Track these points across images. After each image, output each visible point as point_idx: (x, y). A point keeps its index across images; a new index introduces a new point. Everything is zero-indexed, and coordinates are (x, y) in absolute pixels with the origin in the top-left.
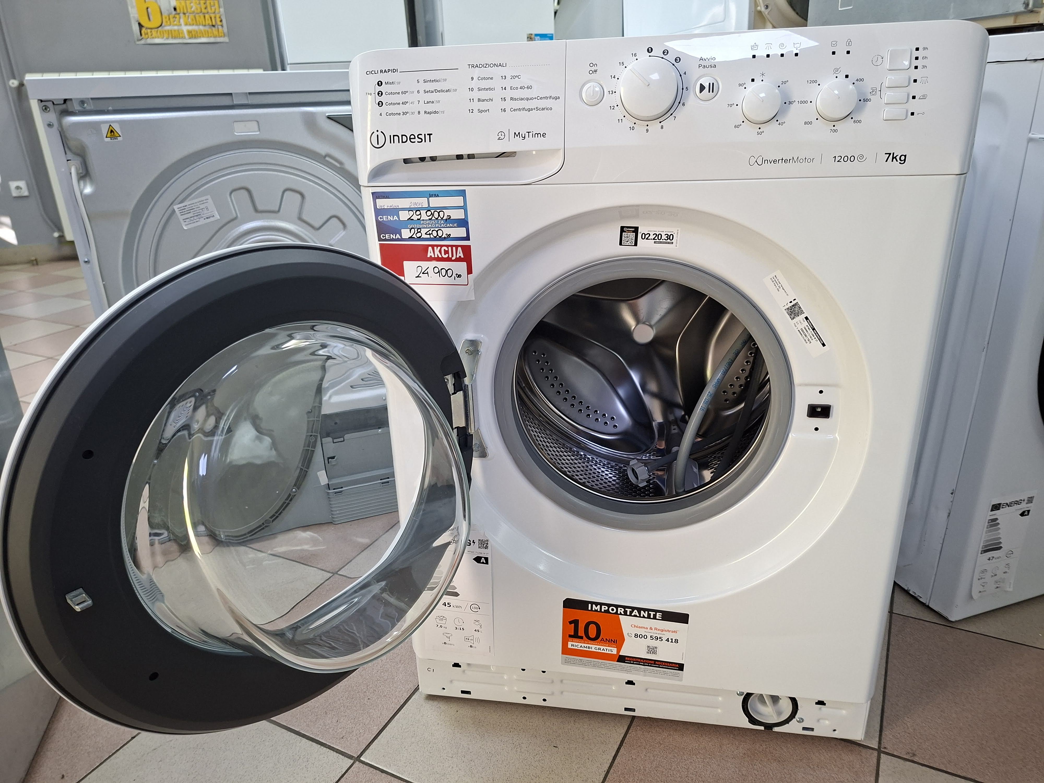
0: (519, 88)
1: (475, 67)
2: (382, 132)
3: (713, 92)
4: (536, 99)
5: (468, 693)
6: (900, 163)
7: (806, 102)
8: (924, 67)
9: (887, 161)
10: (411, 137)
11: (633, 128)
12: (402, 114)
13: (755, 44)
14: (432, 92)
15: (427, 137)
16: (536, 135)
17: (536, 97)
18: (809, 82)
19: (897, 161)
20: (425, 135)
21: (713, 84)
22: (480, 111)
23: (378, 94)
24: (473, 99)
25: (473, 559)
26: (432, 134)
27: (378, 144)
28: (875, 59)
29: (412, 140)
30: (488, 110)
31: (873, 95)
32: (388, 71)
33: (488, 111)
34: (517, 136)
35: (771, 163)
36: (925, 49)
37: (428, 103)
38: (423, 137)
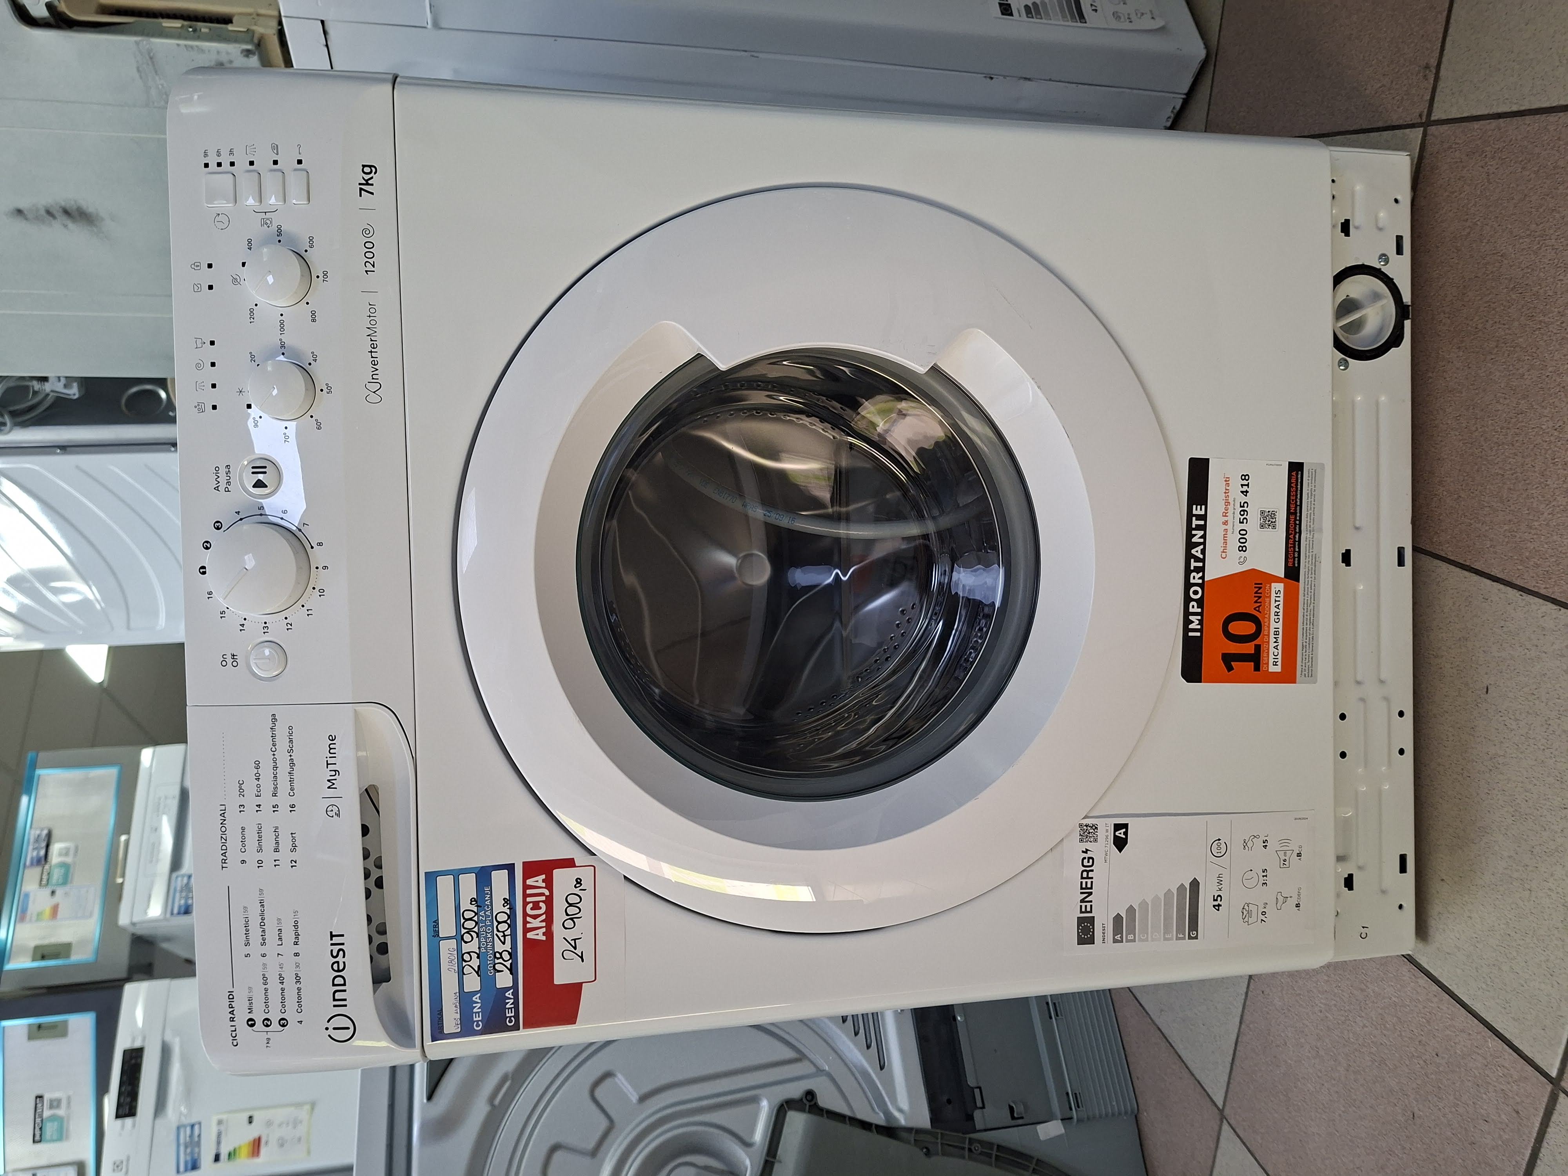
0: (258, 783)
1: (225, 858)
2: (328, 1021)
3: (265, 467)
4: (275, 753)
5: (1403, 858)
6: (375, 173)
7: (282, 323)
8: (231, 152)
9: (372, 193)
10: (336, 968)
11: (321, 591)
12: (298, 985)
13: (196, 407)
14: (264, 931)
15: (336, 940)
16: (332, 751)
17: (273, 753)
18: (252, 320)
19: (372, 178)
20: (332, 944)
21: (253, 468)
22: (294, 848)
23: (267, 1026)
24: (275, 861)
25: (1120, 852)
26: (331, 933)
27: (348, 1028)
28: (220, 225)
29: (341, 968)
30: (292, 834)
31: (271, 222)
32: (232, 1007)
33: (294, 835)
34: (334, 784)
35: (377, 370)
36: (206, 155)
37: (280, 939)
38: (336, 949)
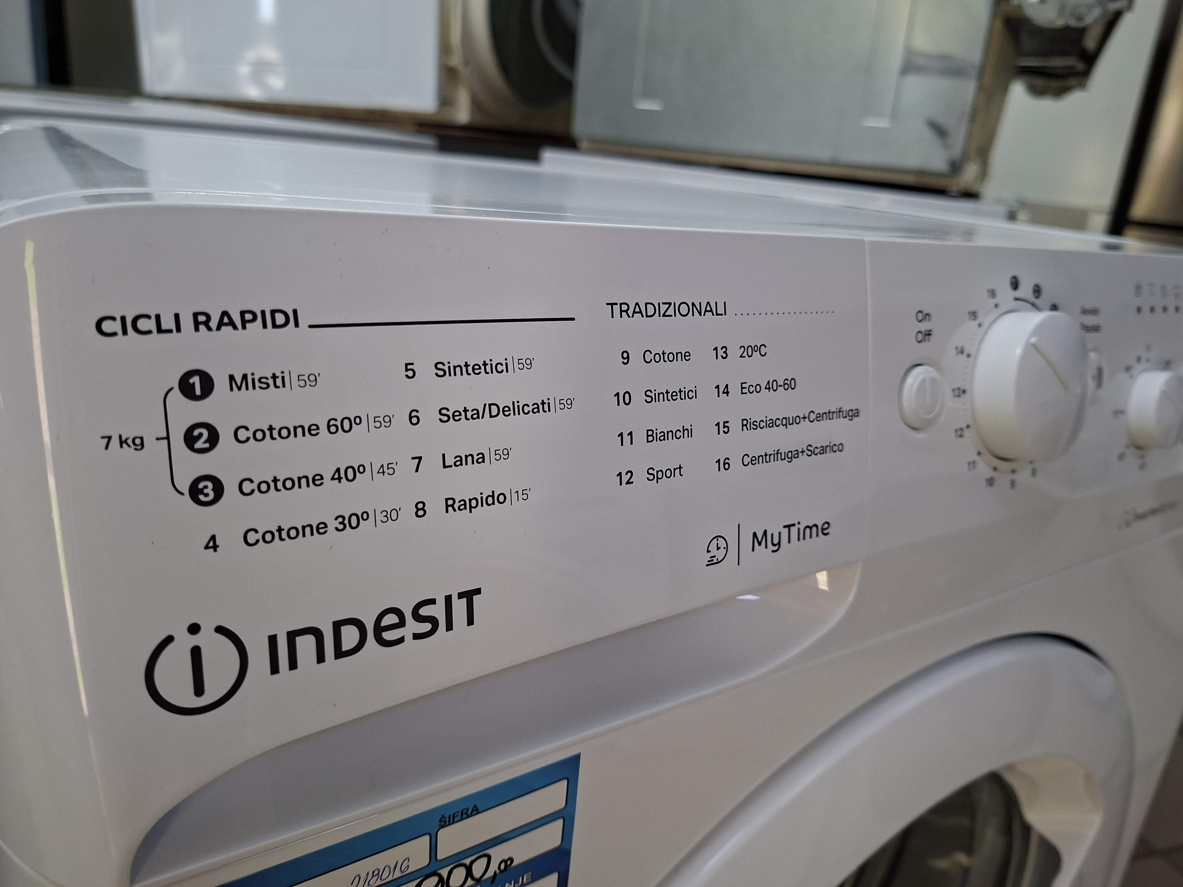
0: (763, 387)
1: (630, 312)
2: (220, 630)
4: (807, 420)
10: (385, 622)
11: (991, 480)
12: (332, 524)
14: (477, 415)
15: (459, 607)
17: (807, 415)
20: (448, 599)
22: (654, 475)
23: (190, 439)
24: (631, 434)
26: (478, 591)
27: (199, 690)
29: (388, 636)
30: (680, 468)
32: (244, 323)
33: (677, 471)
34: (760, 544)
37: (460, 461)
38: (438, 611)
